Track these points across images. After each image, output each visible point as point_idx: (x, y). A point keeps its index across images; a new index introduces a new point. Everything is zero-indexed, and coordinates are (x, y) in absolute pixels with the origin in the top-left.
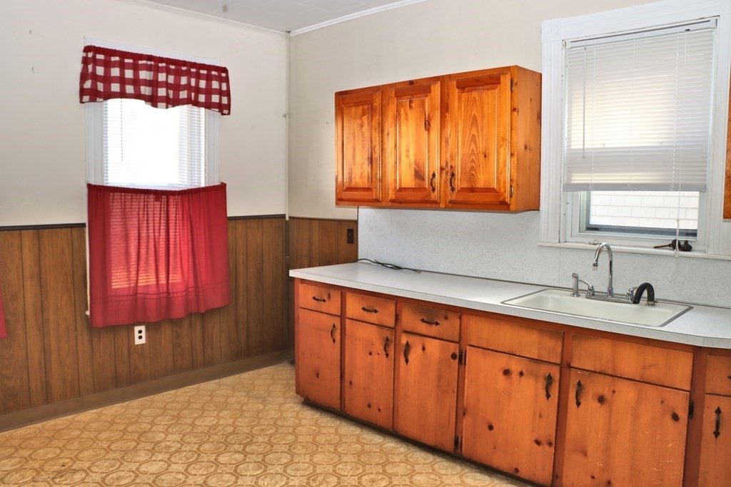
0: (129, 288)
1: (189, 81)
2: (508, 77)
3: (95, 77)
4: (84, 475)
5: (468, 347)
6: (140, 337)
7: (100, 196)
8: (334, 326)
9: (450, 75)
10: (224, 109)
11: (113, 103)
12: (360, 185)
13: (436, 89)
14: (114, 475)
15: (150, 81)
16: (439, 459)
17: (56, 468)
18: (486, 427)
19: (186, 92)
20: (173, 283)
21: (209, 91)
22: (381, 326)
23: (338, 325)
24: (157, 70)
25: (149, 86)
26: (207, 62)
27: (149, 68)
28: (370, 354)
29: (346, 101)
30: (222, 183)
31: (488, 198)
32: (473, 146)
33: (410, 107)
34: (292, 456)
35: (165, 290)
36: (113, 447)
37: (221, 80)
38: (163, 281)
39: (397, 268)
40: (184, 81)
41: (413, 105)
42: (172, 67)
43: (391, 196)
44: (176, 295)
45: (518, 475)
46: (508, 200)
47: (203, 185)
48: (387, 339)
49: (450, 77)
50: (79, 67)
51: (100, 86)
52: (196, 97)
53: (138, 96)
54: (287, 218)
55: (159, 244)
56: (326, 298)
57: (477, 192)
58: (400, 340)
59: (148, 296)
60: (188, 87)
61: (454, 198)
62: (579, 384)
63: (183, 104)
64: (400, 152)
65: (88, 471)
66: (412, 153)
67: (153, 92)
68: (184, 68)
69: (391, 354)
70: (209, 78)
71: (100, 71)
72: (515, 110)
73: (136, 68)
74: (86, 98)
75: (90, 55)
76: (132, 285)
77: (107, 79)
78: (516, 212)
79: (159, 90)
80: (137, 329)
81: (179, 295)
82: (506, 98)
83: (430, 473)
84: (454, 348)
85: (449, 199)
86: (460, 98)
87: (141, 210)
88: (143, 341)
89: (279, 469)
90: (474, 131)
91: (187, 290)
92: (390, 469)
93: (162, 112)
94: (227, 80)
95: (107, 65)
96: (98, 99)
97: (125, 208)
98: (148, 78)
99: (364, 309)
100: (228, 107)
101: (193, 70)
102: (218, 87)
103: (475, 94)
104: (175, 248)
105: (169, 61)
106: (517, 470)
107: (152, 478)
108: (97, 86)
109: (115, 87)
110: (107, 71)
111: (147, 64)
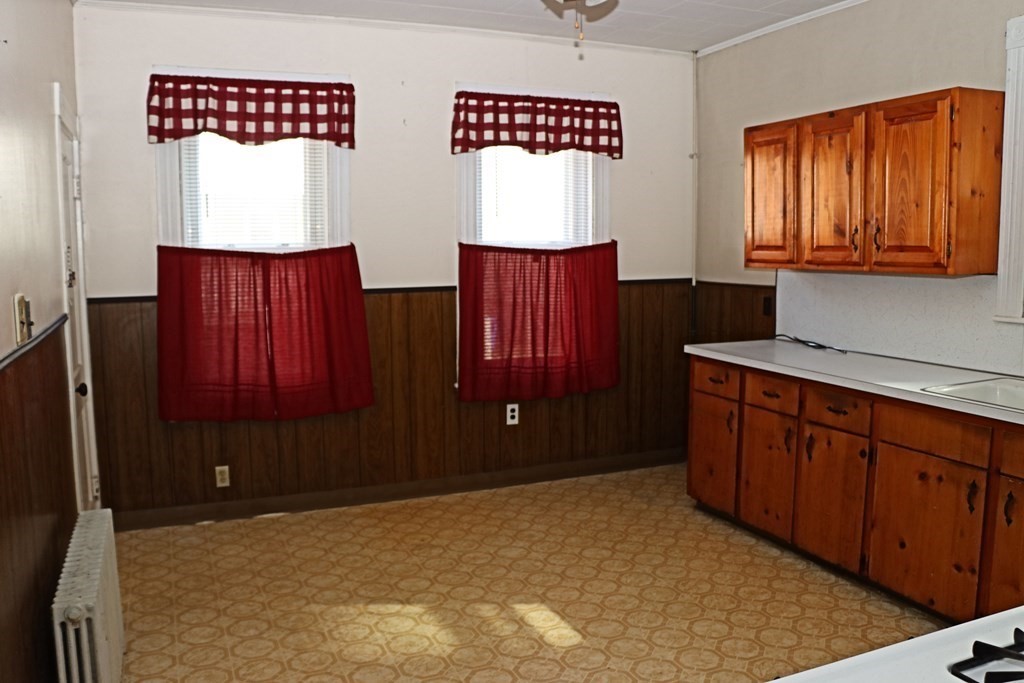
0: (502, 360)
1: (572, 122)
2: (947, 102)
3: (467, 126)
4: (441, 551)
5: (879, 444)
6: (513, 417)
7: (472, 257)
8: (731, 413)
9: (877, 103)
10: (614, 151)
11: (487, 153)
12: (773, 243)
13: (860, 121)
14: (472, 555)
15: (527, 125)
16: (842, 582)
17: (417, 542)
18: (897, 545)
19: (568, 135)
20: (552, 358)
21: (596, 132)
22: (783, 414)
23: (736, 412)
24: (534, 112)
25: (527, 130)
26: (594, 98)
27: (524, 110)
28: (770, 448)
29: (757, 138)
30: (613, 241)
31: (921, 258)
32: (903, 194)
33: (830, 145)
34: (667, 559)
35: (542, 364)
36: (474, 530)
37: (610, 118)
38: (541, 355)
39: (820, 347)
40: (566, 122)
41: (833, 142)
42: (553, 107)
43: (807, 255)
44: (554, 371)
45: (934, 607)
46: (944, 261)
47: (590, 243)
48: (789, 430)
49: (877, 106)
50: (451, 114)
51: (473, 135)
52: (581, 140)
53: (513, 142)
54: (694, 283)
55: (537, 311)
56: (723, 379)
57: (908, 251)
58: (803, 431)
59: (523, 370)
60: (571, 129)
61: (879, 259)
62: (1010, 496)
63: (566, 148)
64: (818, 203)
65: (446, 548)
66: (832, 203)
67: (530, 136)
68: (566, 107)
69: (794, 448)
70: (596, 117)
71: (473, 118)
72: (955, 144)
73: (511, 111)
74: (458, 149)
75: (462, 101)
76: (506, 357)
77: (480, 127)
78: (955, 276)
79: (538, 134)
80: (509, 407)
81: (559, 370)
82: (943, 130)
83: (825, 594)
84: (864, 444)
85: (874, 259)
86: (887, 131)
87: (518, 272)
88: (516, 421)
89: (648, 570)
90: (904, 174)
91: (568, 365)
92: (776, 585)
93: (540, 158)
94: (617, 117)
95: (480, 110)
96: (470, 149)
97: (499, 270)
98: (525, 122)
99: (765, 393)
100: (620, 149)
101: (577, 109)
102: (606, 127)
103: (906, 127)
104: (556, 316)
105: (548, 101)
106: (932, 602)
107: (509, 562)
108: (468, 135)
109: (489, 135)
110: (480, 118)
111: (523, 107)
